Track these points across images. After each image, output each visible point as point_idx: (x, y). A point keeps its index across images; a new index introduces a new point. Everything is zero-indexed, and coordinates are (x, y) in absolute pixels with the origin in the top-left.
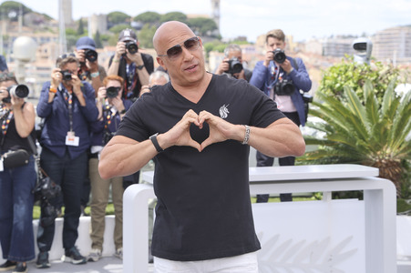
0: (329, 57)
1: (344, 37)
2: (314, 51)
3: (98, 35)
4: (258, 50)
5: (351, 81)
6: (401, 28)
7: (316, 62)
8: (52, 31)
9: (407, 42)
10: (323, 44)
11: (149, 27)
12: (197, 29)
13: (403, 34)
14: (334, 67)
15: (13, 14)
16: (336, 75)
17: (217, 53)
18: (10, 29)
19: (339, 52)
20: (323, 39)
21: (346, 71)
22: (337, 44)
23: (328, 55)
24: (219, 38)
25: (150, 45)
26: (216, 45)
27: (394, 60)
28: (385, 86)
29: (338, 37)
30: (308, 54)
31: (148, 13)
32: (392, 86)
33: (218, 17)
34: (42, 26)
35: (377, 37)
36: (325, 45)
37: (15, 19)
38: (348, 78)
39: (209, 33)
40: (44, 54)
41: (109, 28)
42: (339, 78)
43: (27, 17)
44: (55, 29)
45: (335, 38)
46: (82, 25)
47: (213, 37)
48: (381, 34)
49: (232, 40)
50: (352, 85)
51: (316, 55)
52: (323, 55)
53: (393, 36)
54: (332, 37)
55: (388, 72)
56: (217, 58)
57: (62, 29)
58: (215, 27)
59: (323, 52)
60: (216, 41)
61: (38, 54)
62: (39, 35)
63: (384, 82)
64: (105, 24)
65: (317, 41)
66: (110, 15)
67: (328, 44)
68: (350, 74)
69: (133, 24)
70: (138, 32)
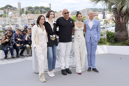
1: (75, 11)
3: (26, 11)
4: (59, 14)
7: (70, 16)
9: (87, 12)
11: (37, 10)
12: (47, 10)
13: (86, 10)
14: (73, 16)
15: (8, 8)
18: (8, 11)
19: (74, 14)
25: (37, 13)
27: (85, 15)
31: (36, 7)
32: (84, 20)
33: (51, 7)
34: (15, 10)
36: (72, 13)
37: (9, 9)
38: (76, 19)
41: (28, 10)
42: (74, 19)
43: (12, 8)
44: (17, 10)
46: (23, 9)
48: (82, 10)
51: (70, 14)
53: (84, 11)
54: (73, 11)
55: (84, 17)
57: (19, 10)
58: (50, 9)
61: (14, 16)
62: (14, 12)
66: (28, 7)
69: (33, 9)
70: (35, 11)
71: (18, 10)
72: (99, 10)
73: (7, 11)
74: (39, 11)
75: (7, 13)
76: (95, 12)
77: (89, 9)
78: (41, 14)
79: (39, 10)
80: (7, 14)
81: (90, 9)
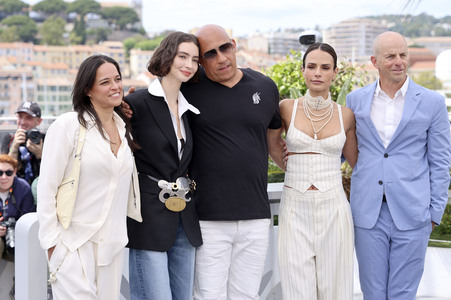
0: (277, 56)
1: (294, 31)
2: (258, 48)
5: (297, 83)
6: (360, 20)
7: (261, 61)
9: (367, 37)
10: (268, 39)
11: (54, 19)
12: (115, 21)
13: (363, 27)
14: (277, 66)
16: (280, 76)
17: (139, 51)
19: (288, 49)
20: (269, 33)
21: (293, 70)
22: (285, 40)
23: (274, 53)
24: (143, 32)
25: (54, 41)
26: (139, 41)
27: (353, 58)
28: (338, 88)
29: (287, 30)
30: (251, 52)
32: (346, 88)
33: (139, 6)
35: (333, 31)
36: (272, 41)
38: (294, 80)
39: (129, 26)
42: (284, 79)
45: (283, 31)
47: (134, 31)
48: (337, 28)
49: (158, 35)
50: (299, 87)
51: (260, 52)
52: (269, 53)
53: (351, 29)
54: (279, 30)
55: (342, 71)
56: (140, 58)
58: (136, 19)
59: (269, 49)
60: (138, 35)
63: (337, 84)
65: (261, 36)
67: (275, 39)
68: (296, 73)
69: (32, 14)
70: (39, 25)
74: (70, 27)
76: (420, 40)
78: (82, 43)
79: (69, 21)
81: (385, 17)
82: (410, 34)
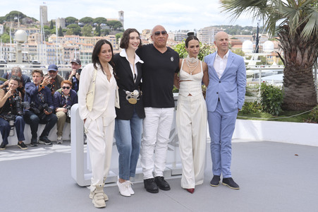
0: (178, 41)
3: (60, 28)
6: (212, 27)
8: (36, 27)
11: (88, 25)
12: (112, 26)
13: (213, 30)
14: (178, 45)
15: (16, 18)
16: (179, 49)
18: (14, 26)
19: (183, 39)
20: (175, 32)
22: (182, 35)
24: (123, 31)
25: (88, 34)
27: (209, 43)
31: (86, 18)
33: (123, 21)
34: (31, 24)
35: (201, 31)
36: (176, 35)
37: (17, 21)
39: (118, 29)
40: (32, 39)
41: (66, 25)
42: (181, 51)
43: (24, 19)
45: (181, 31)
46: (53, 23)
47: (120, 30)
48: (203, 30)
51: (171, 40)
52: (175, 40)
53: (208, 31)
54: (179, 31)
55: (204, 48)
57: (42, 26)
58: (121, 26)
59: (175, 38)
60: (121, 32)
61: (29, 39)
62: (30, 29)
64: (64, 23)
65: (172, 33)
66: (66, 19)
69: (79, 24)
70: (82, 28)
71: (39, 24)
72: (246, 31)
73: (11, 28)
74: (94, 29)
75: (13, 31)
76: (236, 36)
77: (219, 26)
78: (99, 35)
79: (94, 26)
80: (13, 34)
81: (222, 26)
82: (232, 34)
